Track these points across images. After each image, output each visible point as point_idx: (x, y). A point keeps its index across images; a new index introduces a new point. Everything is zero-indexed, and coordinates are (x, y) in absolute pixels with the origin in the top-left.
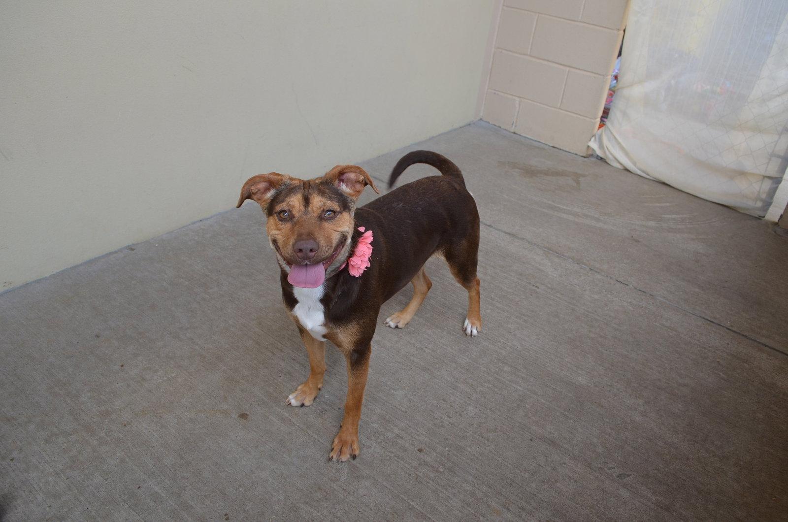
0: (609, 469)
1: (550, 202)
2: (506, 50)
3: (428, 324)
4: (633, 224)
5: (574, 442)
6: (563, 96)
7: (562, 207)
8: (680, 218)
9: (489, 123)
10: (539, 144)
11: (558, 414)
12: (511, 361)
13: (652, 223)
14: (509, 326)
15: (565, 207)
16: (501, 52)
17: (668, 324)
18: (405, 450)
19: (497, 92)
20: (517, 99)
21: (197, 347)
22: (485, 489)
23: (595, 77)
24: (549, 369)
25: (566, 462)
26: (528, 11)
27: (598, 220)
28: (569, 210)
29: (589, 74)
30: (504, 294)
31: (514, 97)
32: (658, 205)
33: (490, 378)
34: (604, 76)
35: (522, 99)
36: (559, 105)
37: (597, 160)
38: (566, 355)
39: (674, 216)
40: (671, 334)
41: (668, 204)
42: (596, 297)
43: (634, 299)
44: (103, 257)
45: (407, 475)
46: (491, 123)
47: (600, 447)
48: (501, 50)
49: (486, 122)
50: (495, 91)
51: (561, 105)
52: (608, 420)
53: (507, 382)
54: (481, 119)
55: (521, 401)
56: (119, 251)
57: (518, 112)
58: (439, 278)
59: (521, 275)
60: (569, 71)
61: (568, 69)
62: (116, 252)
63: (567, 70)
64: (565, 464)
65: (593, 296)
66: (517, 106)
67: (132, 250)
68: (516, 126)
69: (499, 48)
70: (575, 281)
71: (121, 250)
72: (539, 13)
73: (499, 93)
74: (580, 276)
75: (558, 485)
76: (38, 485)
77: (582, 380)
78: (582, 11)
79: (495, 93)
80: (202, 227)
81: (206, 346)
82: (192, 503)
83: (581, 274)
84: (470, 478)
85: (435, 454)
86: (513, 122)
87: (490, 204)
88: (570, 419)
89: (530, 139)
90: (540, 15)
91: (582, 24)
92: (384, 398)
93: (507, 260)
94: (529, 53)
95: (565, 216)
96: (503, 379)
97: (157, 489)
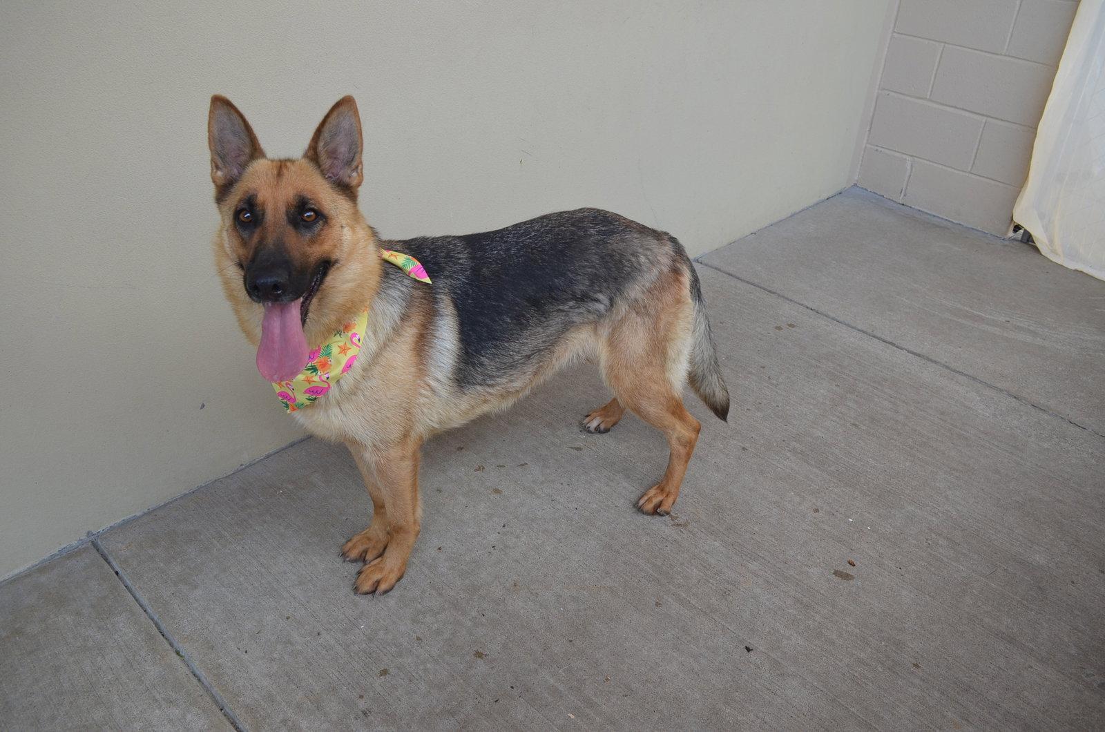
0: (1088, 676)
1: (966, 308)
2: (895, 92)
3: (835, 481)
4: (1083, 340)
5: (1038, 640)
6: (976, 156)
7: (983, 315)
9: (867, 190)
10: (940, 220)
11: (1014, 603)
12: (946, 531)
15: (987, 316)
16: (888, 94)
18: (833, 643)
19: (880, 149)
20: (908, 158)
21: (559, 507)
22: (937, 694)
24: (996, 543)
25: (1032, 665)
26: (930, 40)
28: (993, 320)
29: (1014, 126)
30: (924, 440)
31: (904, 156)
33: (924, 554)
35: (916, 158)
36: (970, 168)
38: (1016, 525)
43: (1097, 449)
45: (840, 675)
46: (869, 190)
47: (1073, 648)
48: (887, 92)
49: (863, 188)
50: (876, 148)
51: (972, 168)
52: (1079, 613)
53: (945, 559)
54: (855, 185)
55: (966, 585)
57: (910, 176)
58: (838, 417)
59: (942, 413)
60: (986, 122)
61: (984, 119)
63: (984, 121)
64: (1031, 667)
65: (1041, 444)
66: (909, 168)
68: (905, 195)
69: (884, 89)
70: (1015, 422)
72: (945, 42)
73: (883, 150)
75: (1026, 693)
76: (417, 673)
77: (1039, 558)
78: (1010, 42)
79: (877, 150)
81: (570, 506)
82: (597, 700)
83: (1022, 413)
84: (917, 681)
85: (870, 649)
86: (902, 190)
87: (887, 312)
88: (1031, 610)
89: (926, 213)
90: (946, 45)
91: (1009, 59)
92: (797, 577)
93: (921, 393)
94: (928, 97)
95: (988, 328)
96: (939, 555)
97: (552, 681)
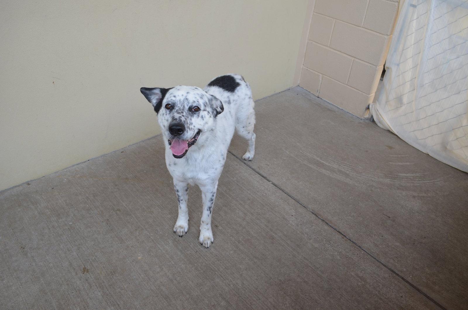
1: (318, 159)
2: (315, 42)
4: (372, 181)
6: (349, 76)
7: (325, 163)
8: (412, 176)
9: (303, 89)
10: (334, 106)
12: (229, 297)
13: (388, 181)
14: (241, 266)
15: (327, 164)
16: (312, 43)
17: (361, 275)
19: (308, 69)
20: (320, 75)
23: (370, 66)
26: (330, 17)
27: (347, 175)
28: (329, 166)
29: (366, 64)
30: (249, 238)
31: (319, 74)
32: (400, 164)
34: (376, 66)
35: (324, 75)
36: (347, 82)
37: (370, 122)
38: (271, 296)
39: (408, 175)
40: (360, 284)
41: (408, 163)
42: (316, 245)
43: (345, 250)
44: (10, 189)
46: (304, 89)
48: (311, 42)
49: (302, 87)
51: (348, 82)
54: (298, 85)
56: (20, 185)
57: (321, 84)
59: (269, 222)
60: (354, 60)
61: (353, 59)
62: (19, 186)
65: (314, 244)
66: (321, 79)
67: (29, 184)
68: (319, 93)
69: (310, 40)
70: (307, 230)
71: (21, 185)
72: (336, 19)
73: (310, 70)
74: (312, 226)
78: (364, 20)
79: (307, 70)
80: (77, 169)
86: (318, 90)
89: (328, 103)
90: (337, 20)
91: (364, 29)
93: (264, 208)
94: (329, 45)
95: (324, 171)
